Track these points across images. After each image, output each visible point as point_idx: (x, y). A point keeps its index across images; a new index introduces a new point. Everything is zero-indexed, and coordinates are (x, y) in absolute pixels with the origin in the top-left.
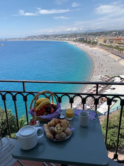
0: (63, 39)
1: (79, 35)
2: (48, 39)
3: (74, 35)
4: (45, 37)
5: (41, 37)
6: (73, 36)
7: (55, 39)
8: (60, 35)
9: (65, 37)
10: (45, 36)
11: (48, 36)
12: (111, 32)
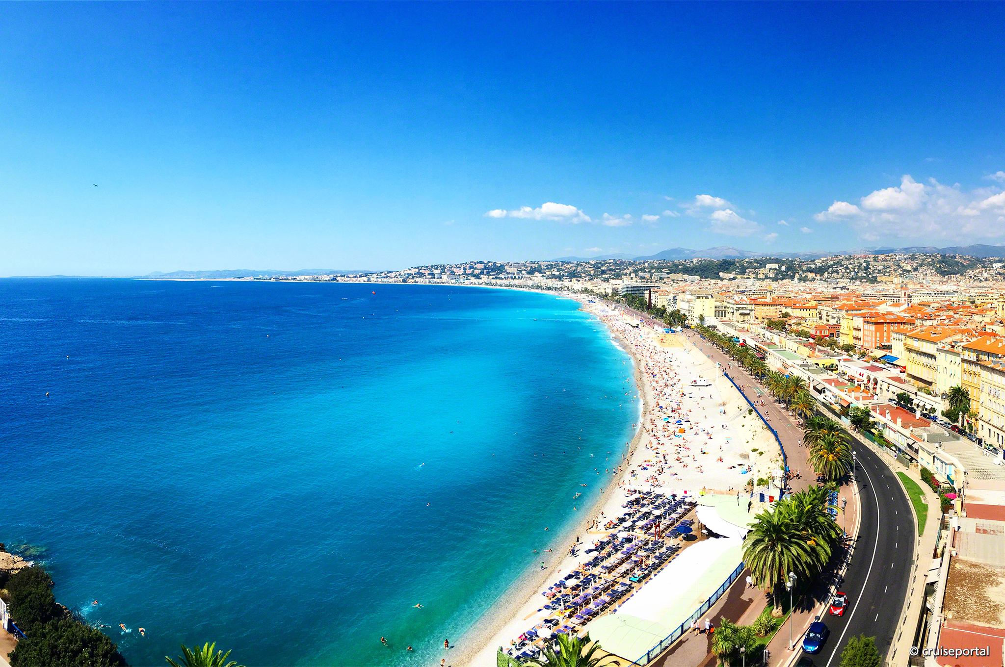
0: (558, 284)
1: (631, 269)
2: (499, 282)
3: (611, 270)
4: (488, 273)
5: (468, 272)
6: (603, 272)
7: (530, 283)
8: (550, 267)
9: (573, 275)
10: (485, 268)
11: (502, 266)
12: (762, 263)
